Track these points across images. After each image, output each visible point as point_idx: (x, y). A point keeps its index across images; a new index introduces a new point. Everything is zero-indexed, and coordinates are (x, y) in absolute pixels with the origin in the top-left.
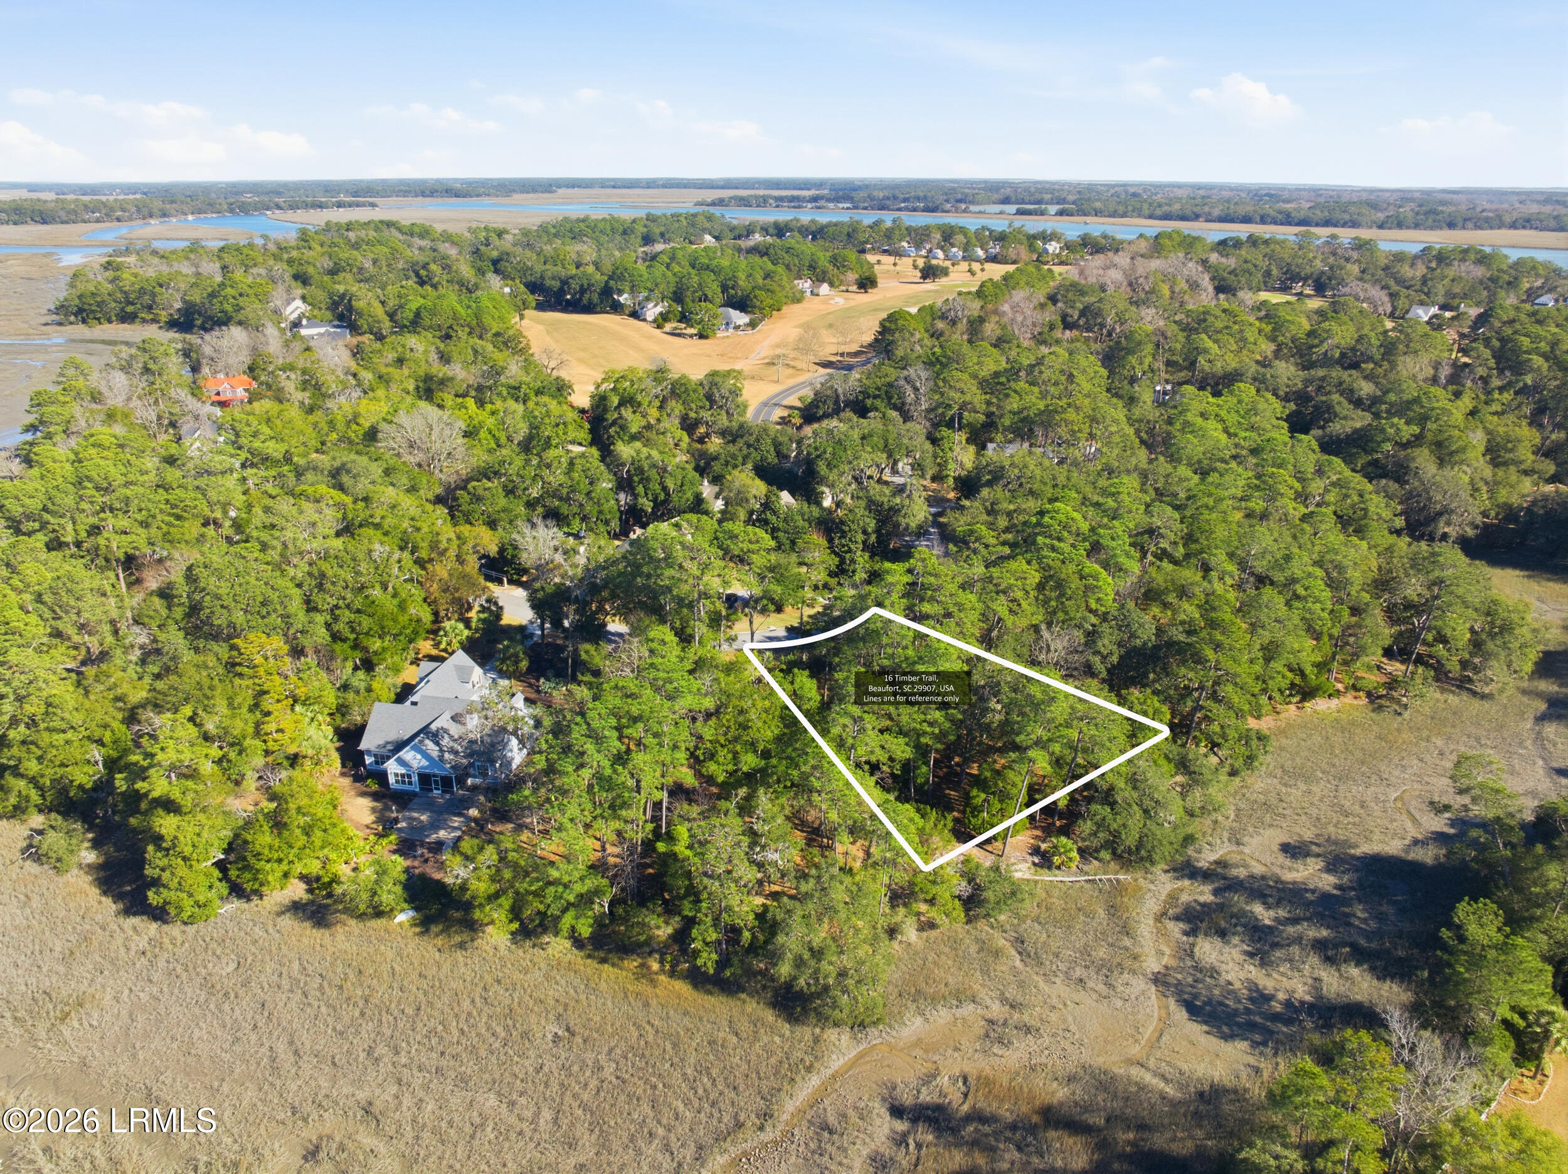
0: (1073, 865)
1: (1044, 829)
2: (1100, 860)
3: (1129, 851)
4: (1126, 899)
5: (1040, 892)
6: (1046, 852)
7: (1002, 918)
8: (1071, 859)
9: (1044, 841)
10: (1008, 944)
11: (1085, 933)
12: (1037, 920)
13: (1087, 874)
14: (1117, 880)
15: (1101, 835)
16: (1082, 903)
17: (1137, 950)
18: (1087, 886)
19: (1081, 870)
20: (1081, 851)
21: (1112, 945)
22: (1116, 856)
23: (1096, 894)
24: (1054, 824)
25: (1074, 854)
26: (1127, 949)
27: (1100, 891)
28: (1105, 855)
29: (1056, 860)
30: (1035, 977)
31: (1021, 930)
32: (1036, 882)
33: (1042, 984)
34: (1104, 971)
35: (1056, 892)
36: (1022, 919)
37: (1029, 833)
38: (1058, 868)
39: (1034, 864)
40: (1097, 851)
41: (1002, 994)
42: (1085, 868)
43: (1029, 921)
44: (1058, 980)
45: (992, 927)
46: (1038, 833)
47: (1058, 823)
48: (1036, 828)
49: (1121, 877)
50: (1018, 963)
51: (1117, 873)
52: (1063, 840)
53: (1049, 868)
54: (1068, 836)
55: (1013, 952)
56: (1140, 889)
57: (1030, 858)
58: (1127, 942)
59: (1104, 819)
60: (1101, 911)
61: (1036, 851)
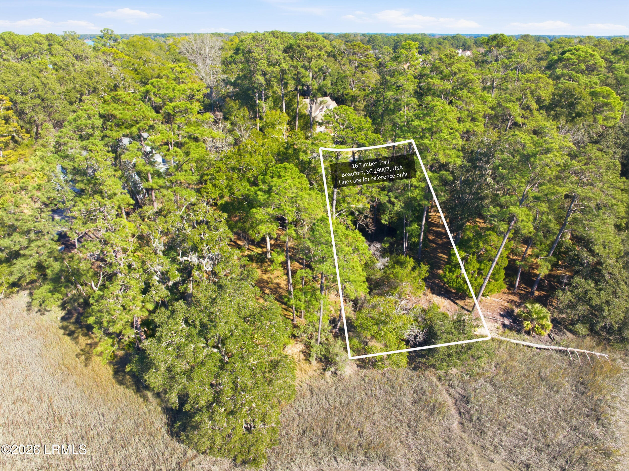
0: (545, 334)
1: (521, 296)
2: (574, 333)
3: (609, 330)
4: (600, 379)
5: (503, 354)
6: (519, 315)
7: (453, 371)
8: (543, 327)
9: (518, 306)
10: (450, 401)
11: (544, 407)
12: (491, 382)
13: (557, 343)
14: (592, 356)
15: (580, 308)
16: (545, 372)
17: (610, 444)
18: (557, 356)
19: (553, 339)
20: (554, 321)
21: (575, 429)
22: (592, 331)
23: (565, 366)
24: (532, 293)
25: (548, 323)
26: (594, 438)
27: (570, 364)
28: (582, 329)
29: (527, 325)
30: (470, 447)
31: (470, 388)
32: (501, 342)
33: (476, 458)
34: (561, 462)
35: (519, 357)
36: (474, 377)
37: (506, 296)
38: (528, 333)
39: (504, 325)
40: (573, 323)
41: (423, 460)
42: (557, 338)
43: (481, 381)
44: (498, 459)
45: (439, 379)
46: (515, 298)
47: (537, 293)
48: (514, 294)
49: (597, 354)
50: (455, 426)
51: (592, 348)
52: (538, 307)
53: (519, 332)
54: (545, 304)
55: (453, 411)
56: (619, 370)
57: (500, 319)
58: (596, 430)
59: (586, 292)
60: (568, 385)
61: (508, 314)
